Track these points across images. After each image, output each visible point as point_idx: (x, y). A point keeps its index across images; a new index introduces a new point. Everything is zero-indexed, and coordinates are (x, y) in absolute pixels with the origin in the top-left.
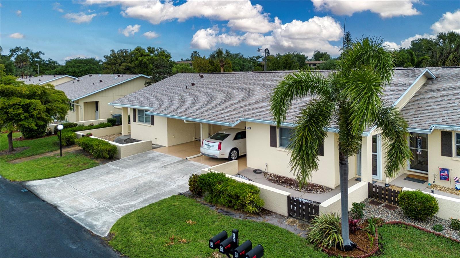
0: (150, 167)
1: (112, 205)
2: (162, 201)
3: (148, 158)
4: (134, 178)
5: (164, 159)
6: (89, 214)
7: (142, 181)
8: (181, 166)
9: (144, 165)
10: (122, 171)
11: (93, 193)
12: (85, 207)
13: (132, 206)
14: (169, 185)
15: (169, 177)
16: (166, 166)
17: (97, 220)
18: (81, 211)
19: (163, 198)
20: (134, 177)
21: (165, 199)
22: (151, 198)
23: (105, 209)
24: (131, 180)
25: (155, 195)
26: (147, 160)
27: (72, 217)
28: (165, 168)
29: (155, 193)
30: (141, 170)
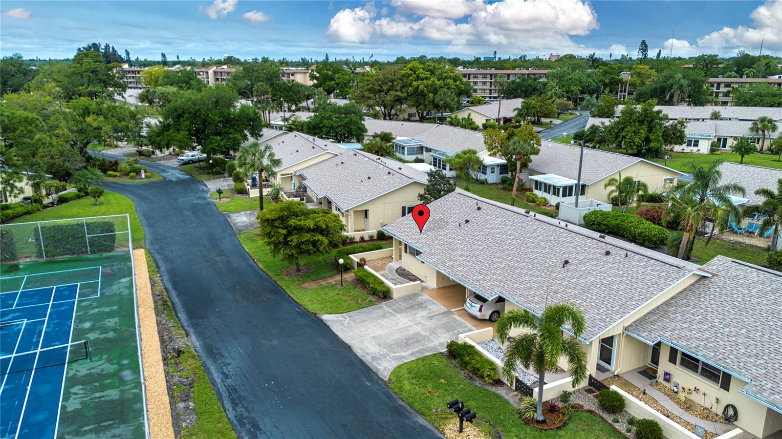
0: (418, 315)
1: (389, 353)
2: (426, 357)
3: (417, 303)
4: (405, 327)
5: (431, 308)
6: (374, 358)
7: (411, 332)
8: (445, 320)
9: (414, 312)
10: (395, 316)
11: (374, 337)
12: (371, 351)
13: (404, 357)
14: (433, 341)
15: (433, 332)
16: (432, 316)
17: (380, 365)
18: (367, 354)
19: (427, 354)
20: (405, 325)
21: (428, 356)
22: (418, 352)
23: (384, 356)
24: (402, 328)
25: (420, 349)
26: (416, 305)
27: (363, 359)
28: (431, 319)
29: (421, 348)
30: (411, 318)
